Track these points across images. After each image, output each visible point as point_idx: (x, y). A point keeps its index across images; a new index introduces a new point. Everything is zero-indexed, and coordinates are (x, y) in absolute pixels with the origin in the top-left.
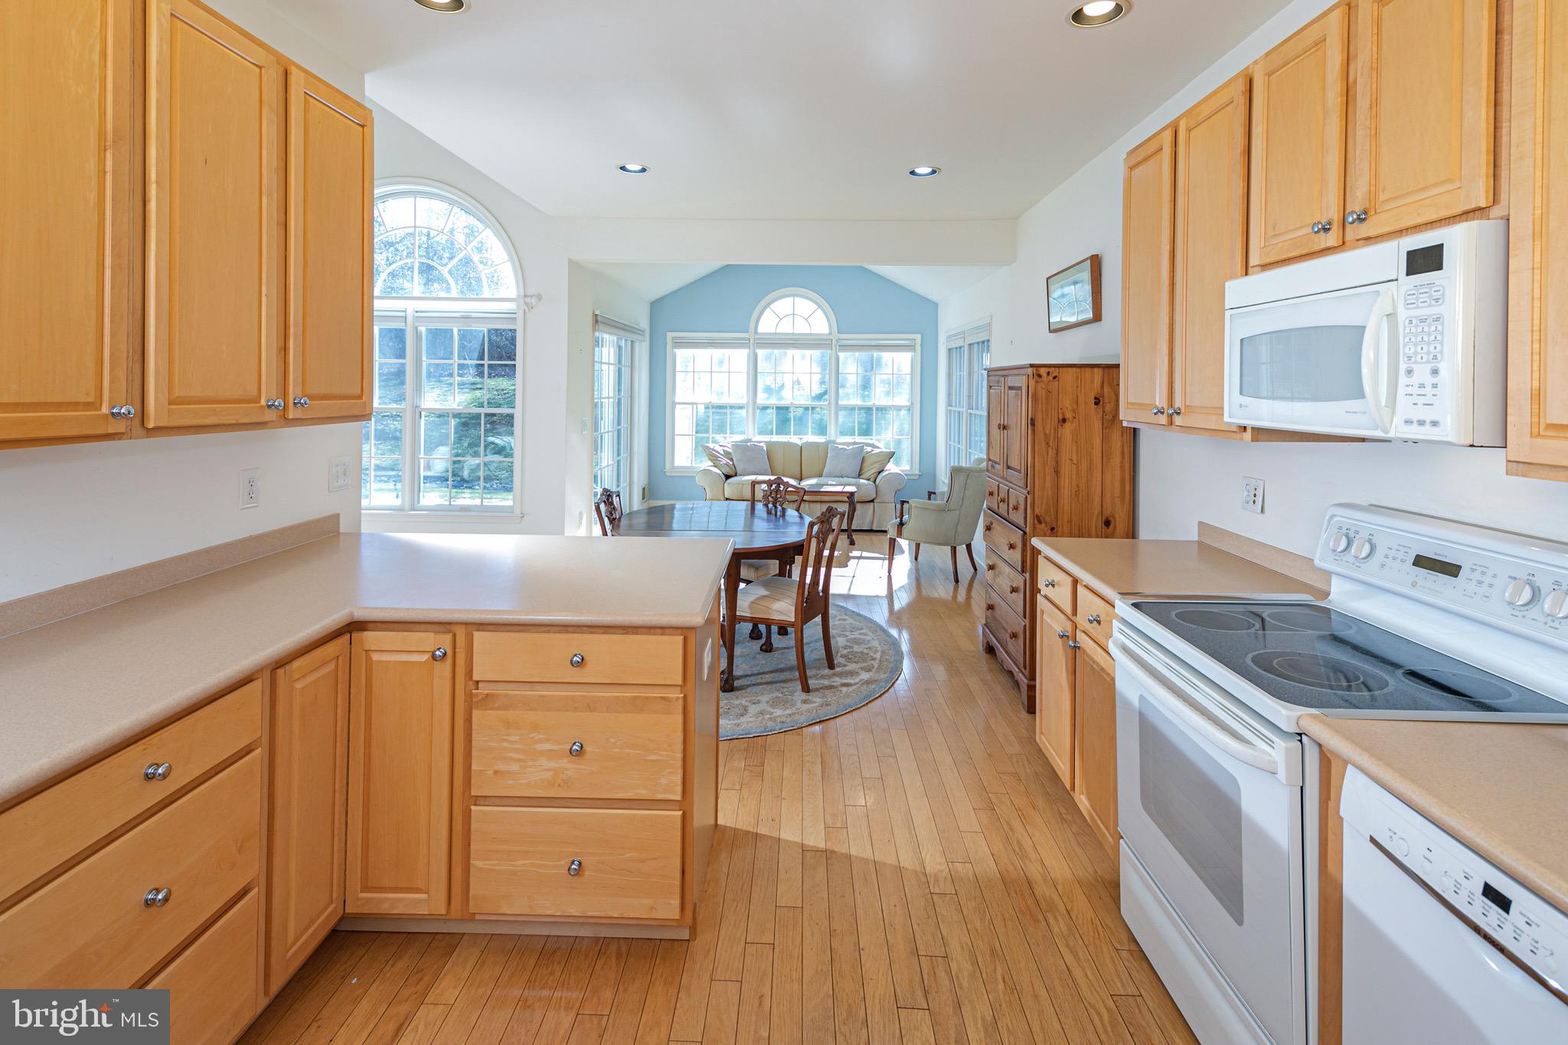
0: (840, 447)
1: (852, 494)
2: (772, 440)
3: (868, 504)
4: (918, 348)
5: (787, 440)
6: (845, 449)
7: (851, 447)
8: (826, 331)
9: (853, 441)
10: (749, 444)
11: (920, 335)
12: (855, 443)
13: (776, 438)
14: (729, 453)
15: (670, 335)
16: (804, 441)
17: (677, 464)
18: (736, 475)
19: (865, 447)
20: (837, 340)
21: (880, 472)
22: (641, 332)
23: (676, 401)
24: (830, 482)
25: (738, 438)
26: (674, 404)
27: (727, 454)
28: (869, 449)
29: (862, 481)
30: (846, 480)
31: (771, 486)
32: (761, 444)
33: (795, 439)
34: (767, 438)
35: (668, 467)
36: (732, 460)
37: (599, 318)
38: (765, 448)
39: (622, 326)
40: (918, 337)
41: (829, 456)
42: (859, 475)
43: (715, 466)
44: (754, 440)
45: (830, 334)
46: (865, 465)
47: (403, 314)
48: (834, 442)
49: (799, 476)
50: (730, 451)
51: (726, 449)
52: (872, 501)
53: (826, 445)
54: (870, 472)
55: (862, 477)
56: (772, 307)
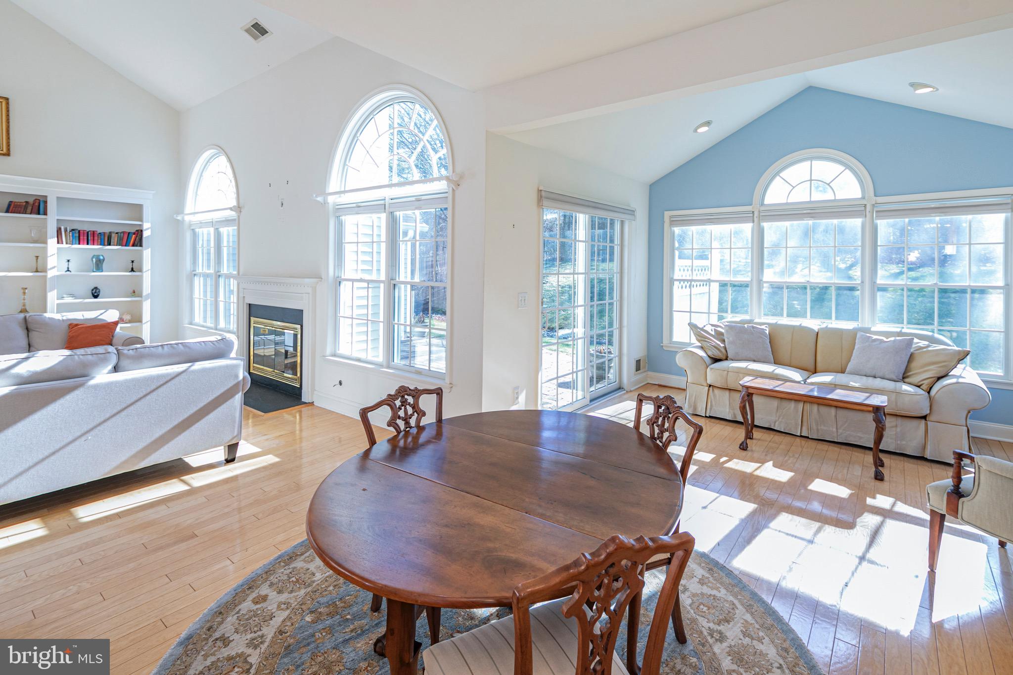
0: (875, 337)
1: (878, 410)
2: (780, 322)
3: (915, 423)
5: (797, 324)
6: (882, 341)
7: (892, 339)
8: (859, 195)
9: (898, 330)
10: (746, 326)
12: (900, 334)
13: (785, 321)
14: (722, 334)
15: (667, 214)
16: (824, 326)
17: (675, 339)
18: (726, 359)
19: (916, 340)
20: (873, 205)
21: (939, 378)
22: (630, 212)
23: (675, 278)
24: (852, 384)
25: (738, 318)
26: (672, 281)
27: (719, 335)
28: (923, 343)
29: (905, 387)
30: (878, 383)
32: (763, 327)
33: (814, 324)
34: (772, 320)
35: (666, 340)
36: (723, 341)
37: (544, 194)
38: (767, 332)
39: (591, 204)
41: (856, 347)
42: (904, 378)
43: (702, 348)
44: (757, 320)
45: (863, 198)
46: (913, 365)
47: (383, 202)
48: (867, 330)
49: (812, 367)
50: (723, 331)
51: (719, 329)
52: (924, 418)
53: (853, 334)
54: (923, 375)
55: (906, 380)
56: (782, 174)
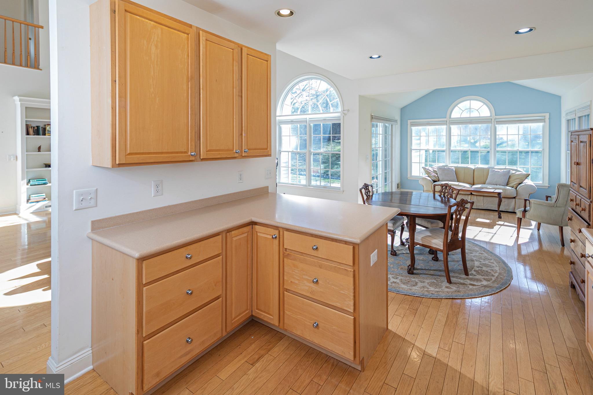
0: (496, 170)
1: (499, 194)
2: (459, 166)
3: (511, 199)
4: (547, 120)
5: (466, 166)
6: (499, 172)
7: (503, 171)
8: (489, 115)
9: (504, 167)
10: (446, 167)
11: (548, 114)
12: (505, 169)
13: (460, 165)
14: (436, 171)
15: (409, 121)
16: (476, 167)
17: (413, 174)
18: (439, 181)
19: (511, 171)
20: (495, 119)
21: (520, 184)
22: (396, 121)
23: (413, 148)
24: (488, 187)
25: (441, 165)
26: (411, 150)
27: (435, 171)
28: (514, 172)
29: (508, 187)
30: (498, 186)
31: (443, 187)
32: (452, 168)
33: (472, 166)
34: (456, 165)
35: (409, 176)
36: (437, 174)
37: (373, 117)
38: (454, 170)
39: (385, 119)
40: (547, 115)
41: (489, 174)
43: (429, 177)
44: (449, 165)
45: (491, 116)
46: (511, 180)
47: (306, 120)
48: (493, 168)
49: (472, 182)
50: (436, 170)
51: (434, 169)
52: (515, 198)
53: (488, 170)
54: (514, 183)
55: (508, 185)
56: (458, 106)
